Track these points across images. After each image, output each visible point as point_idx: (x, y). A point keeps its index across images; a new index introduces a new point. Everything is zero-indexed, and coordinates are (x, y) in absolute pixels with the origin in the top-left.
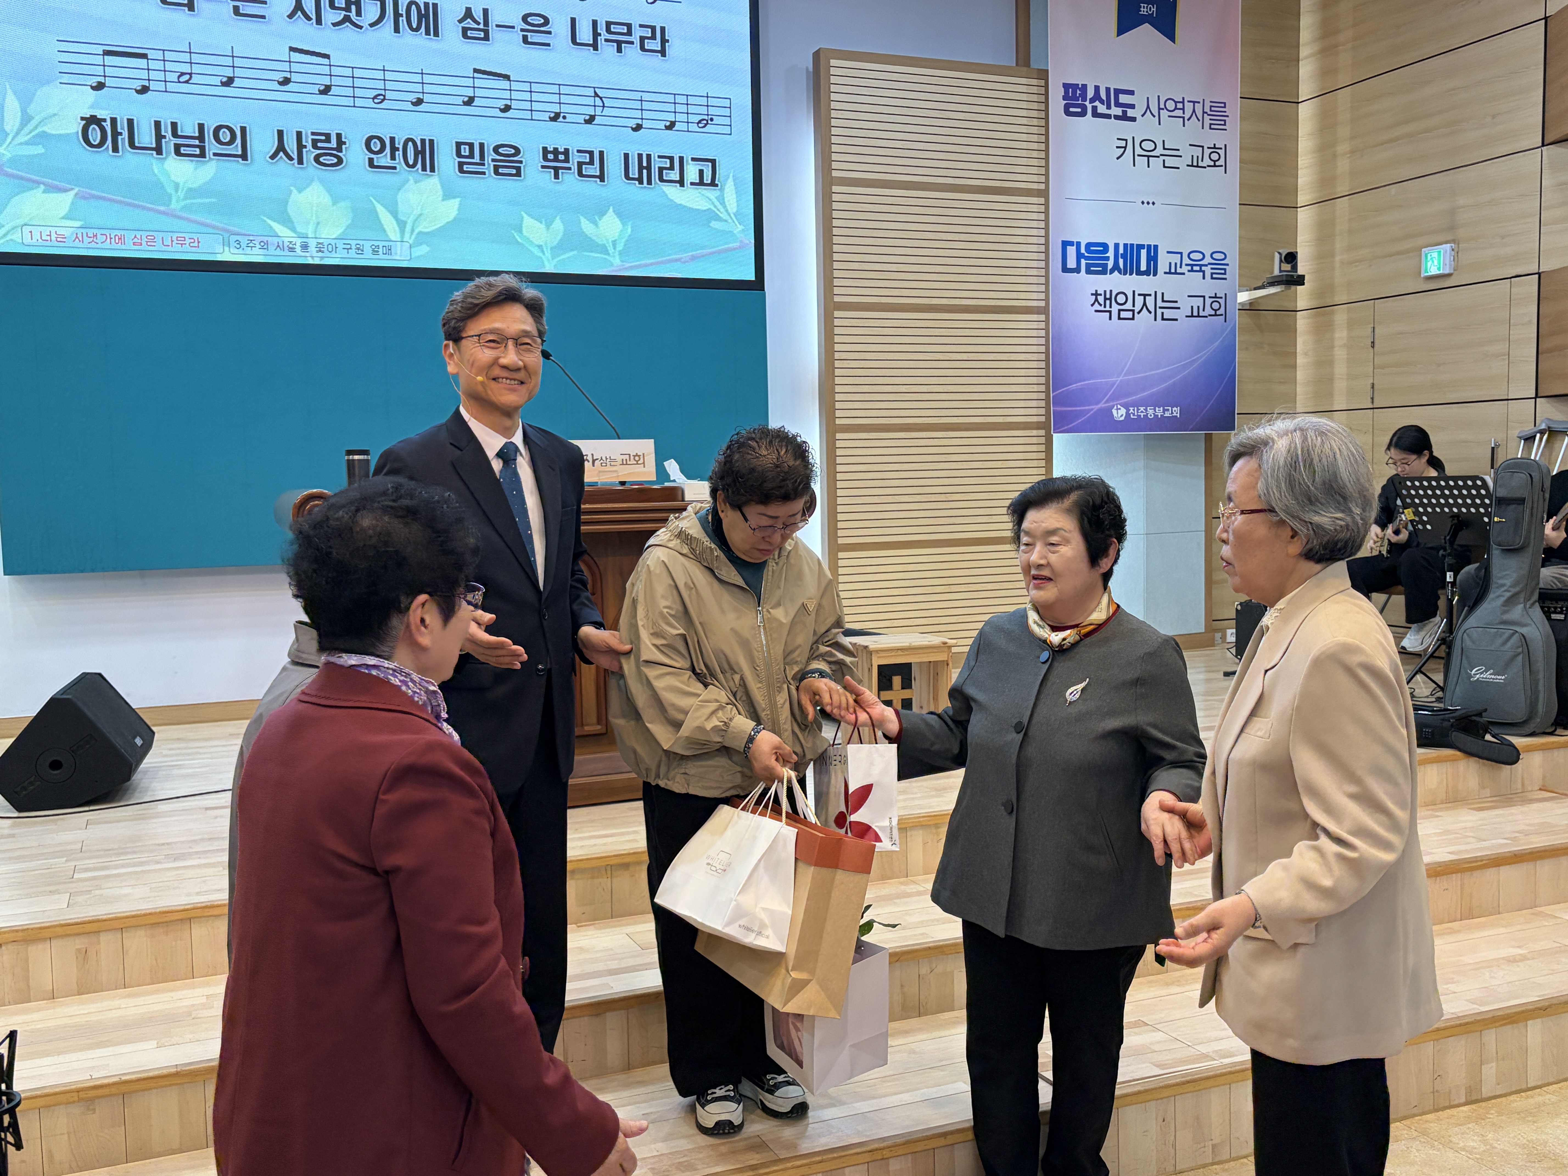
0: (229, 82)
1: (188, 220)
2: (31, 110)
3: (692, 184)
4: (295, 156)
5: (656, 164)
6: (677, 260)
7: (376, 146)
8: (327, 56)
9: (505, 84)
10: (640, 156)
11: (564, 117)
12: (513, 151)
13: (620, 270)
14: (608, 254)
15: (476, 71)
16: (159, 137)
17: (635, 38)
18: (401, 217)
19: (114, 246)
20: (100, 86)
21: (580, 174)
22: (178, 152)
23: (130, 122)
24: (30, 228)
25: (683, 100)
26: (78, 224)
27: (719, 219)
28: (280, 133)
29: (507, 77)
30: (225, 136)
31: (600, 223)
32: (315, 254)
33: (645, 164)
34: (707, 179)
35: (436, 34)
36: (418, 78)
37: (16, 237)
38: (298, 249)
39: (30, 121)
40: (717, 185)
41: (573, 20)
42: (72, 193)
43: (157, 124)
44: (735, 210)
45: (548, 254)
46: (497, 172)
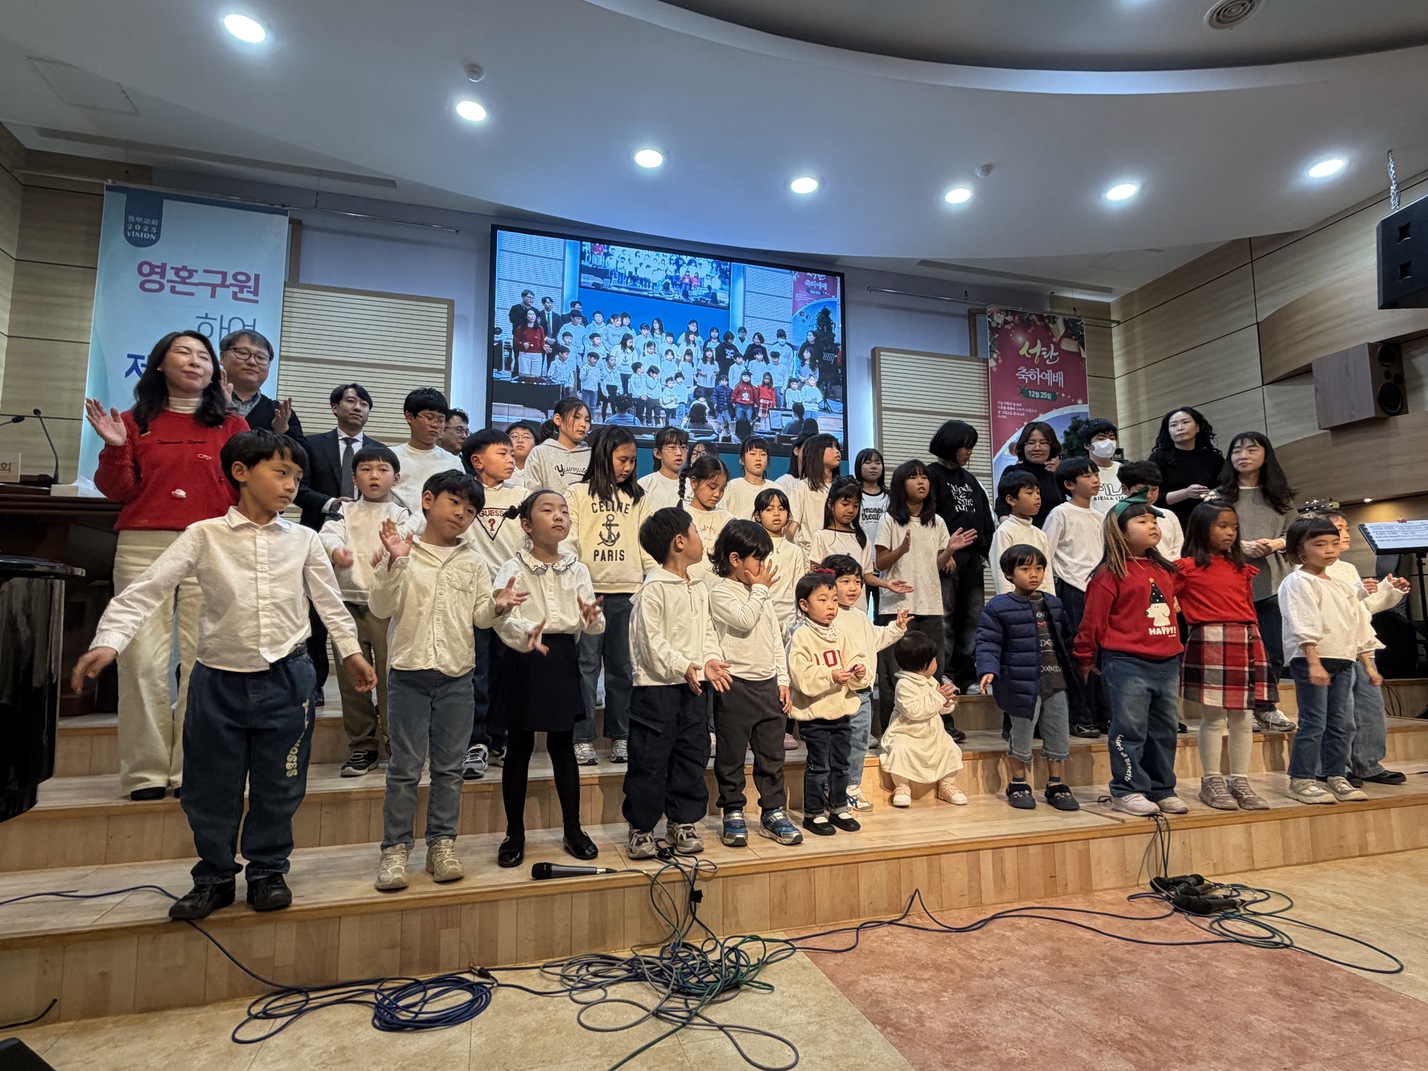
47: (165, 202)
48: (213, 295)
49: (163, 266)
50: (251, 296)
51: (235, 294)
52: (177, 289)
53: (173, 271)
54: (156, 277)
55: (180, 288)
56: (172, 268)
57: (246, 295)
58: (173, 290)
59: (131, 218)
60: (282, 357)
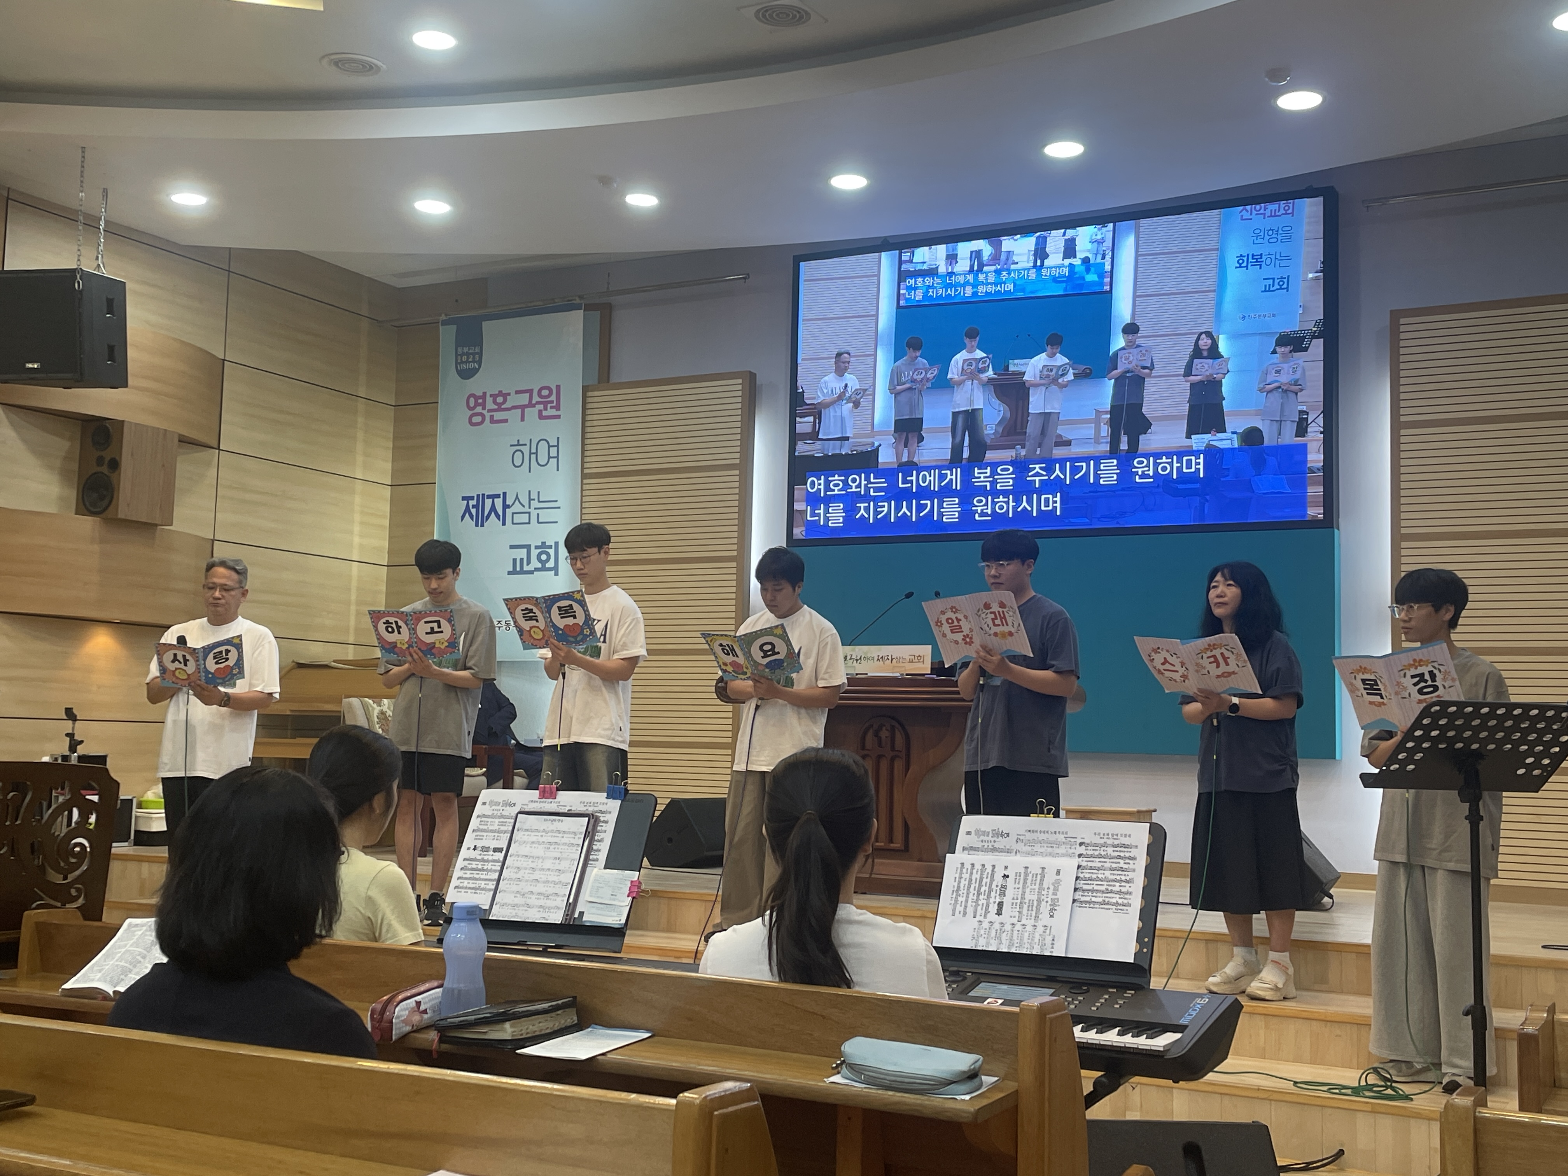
47: (486, 325)
48: (523, 419)
49: (485, 393)
50: (553, 412)
51: (540, 411)
52: (495, 419)
53: (492, 398)
54: (479, 409)
55: (498, 416)
56: (491, 396)
57: (551, 412)
58: (493, 421)
59: (460, 350)
60: (584, 476)
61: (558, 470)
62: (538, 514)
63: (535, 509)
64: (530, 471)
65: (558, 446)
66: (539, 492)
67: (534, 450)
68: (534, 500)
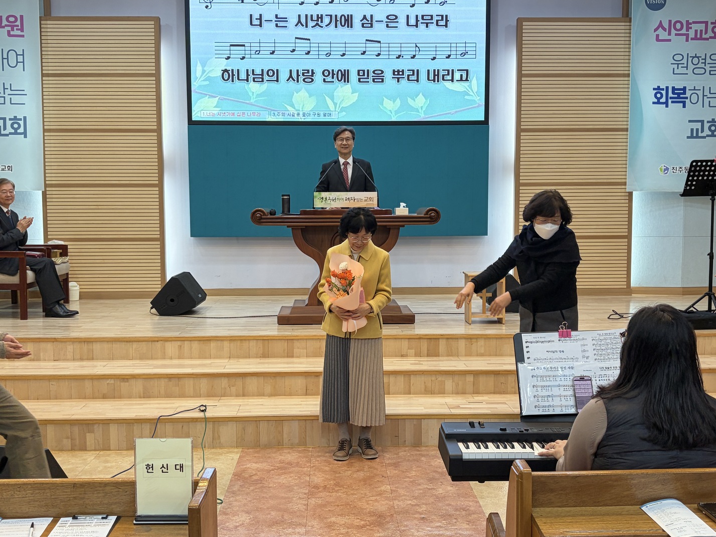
0: (273, 53)
1: (257, 106)
2: (205, 69)
3: (457, 81)
4: (296, 80)
5: (441, 74)
6: (448, 113)
7: (326, 73)
8: (309, 40)
9: (378, 45)
10: (434, 70)
11: (403, 57)
12: (381, 72)
13: (424, 119)
14: (419, 113)
15: (367, 40)
16: (248, 75)
17: (434, 21)
18: (335, 101)
19: (231, 117)
20: (228, 58)
21: (408, 79)
22: (254, 81)
23: (238, 70)
24: (203, 111)
25: (455, 45)
26: (219, 109)
27: (470, 95)
28: (291, 71)
29: (379, 42)
30: (271, 73)
31: (416, 99)
32: (302, 117)
33: (436, 74)
34: (464, 78)
35: (351, 27)
36: (344, 45)
37: (199, 115)
38: (296, 115)
39: (205, 72)
40: (468, 81)
41: (408, 16)
42: (218, 98)
43: (247, 70)
44: (476, 91)
45: (393, 113)
46: (374, 81)
50: (19, 33)
57: (16, 32)
60: (43, 75)
61: (24, 70)
62: (11, 98)
63: (9, 95)
64: (3, 70)
65: (23, 55)
66: (11, 84)
67: (5, 56)
68: (7, 89)
